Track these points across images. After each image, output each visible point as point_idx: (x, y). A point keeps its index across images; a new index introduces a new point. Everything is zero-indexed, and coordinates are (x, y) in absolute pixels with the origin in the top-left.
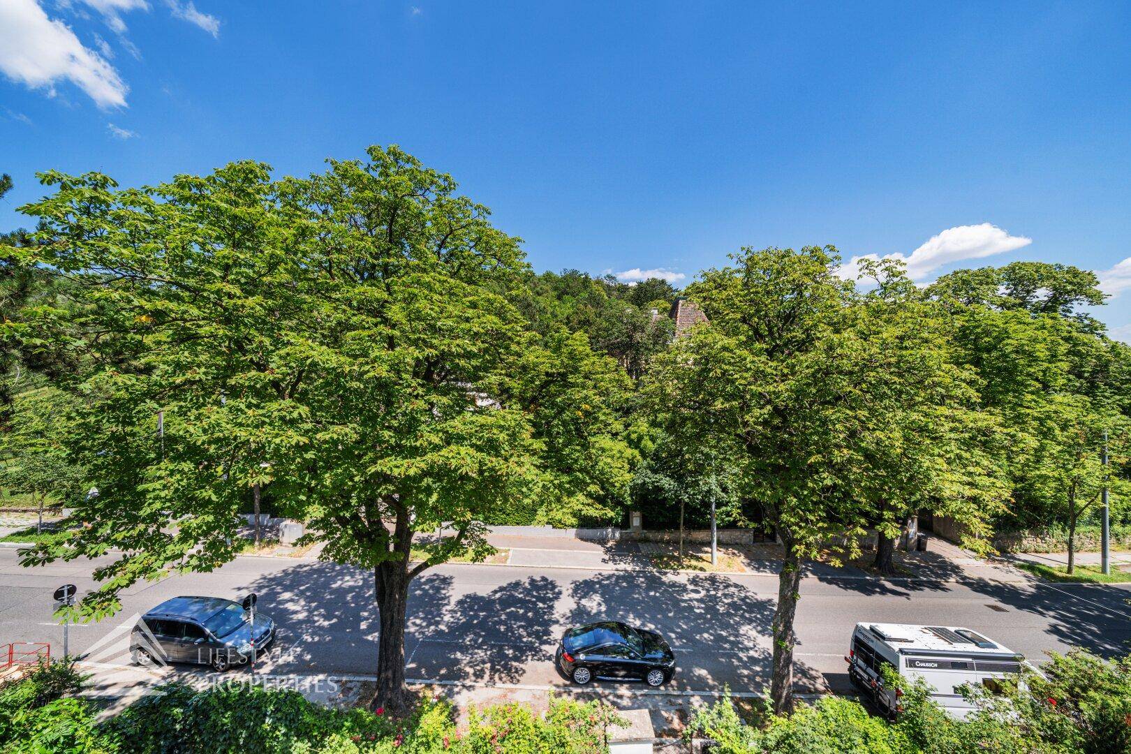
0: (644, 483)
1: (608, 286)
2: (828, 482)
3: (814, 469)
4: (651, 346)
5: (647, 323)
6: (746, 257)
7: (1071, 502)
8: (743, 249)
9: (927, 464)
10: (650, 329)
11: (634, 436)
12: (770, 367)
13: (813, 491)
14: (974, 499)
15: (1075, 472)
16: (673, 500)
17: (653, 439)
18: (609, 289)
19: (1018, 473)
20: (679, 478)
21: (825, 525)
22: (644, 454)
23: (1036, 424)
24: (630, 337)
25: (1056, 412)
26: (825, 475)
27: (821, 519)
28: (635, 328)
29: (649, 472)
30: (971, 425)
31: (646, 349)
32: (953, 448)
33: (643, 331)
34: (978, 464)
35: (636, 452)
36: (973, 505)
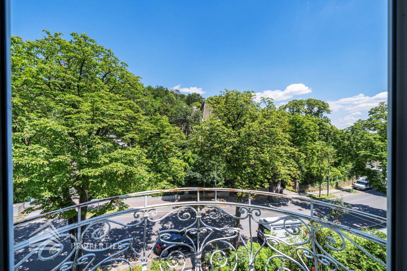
0: (190, 176)
1: (176, 94)
2: (249, 171)
3: (245, 167)
4: (193, 122)
5: (192, 112)
6: (226, 93)
7: (320, 175)
8: (225, 89)
9: (276, 164)
10: (193, 115)
11: (186, 158)
12: (233, 133)
13: (245, 175)
14: (289, 175)
15: (321, 166)
16: (200, 182)
17: (193, 158)
18: (176, 95)
19: (308, 167)
20: (202, 173)
21: (248, 186)
22: (190, 165)
23: (310, 151)
24: (185, 117)
25: (316, 147)
26: (248, 169)
27: (247, 183)
28: (187, 114)
29: (192, 172)
30: (290, 152)
31: (191, 122)
32: (285, 159)
33: (190, 115)
34: (291, 164)
35: (187, 164)
36: (288, 176)
